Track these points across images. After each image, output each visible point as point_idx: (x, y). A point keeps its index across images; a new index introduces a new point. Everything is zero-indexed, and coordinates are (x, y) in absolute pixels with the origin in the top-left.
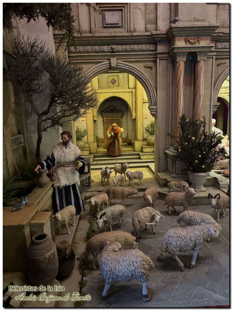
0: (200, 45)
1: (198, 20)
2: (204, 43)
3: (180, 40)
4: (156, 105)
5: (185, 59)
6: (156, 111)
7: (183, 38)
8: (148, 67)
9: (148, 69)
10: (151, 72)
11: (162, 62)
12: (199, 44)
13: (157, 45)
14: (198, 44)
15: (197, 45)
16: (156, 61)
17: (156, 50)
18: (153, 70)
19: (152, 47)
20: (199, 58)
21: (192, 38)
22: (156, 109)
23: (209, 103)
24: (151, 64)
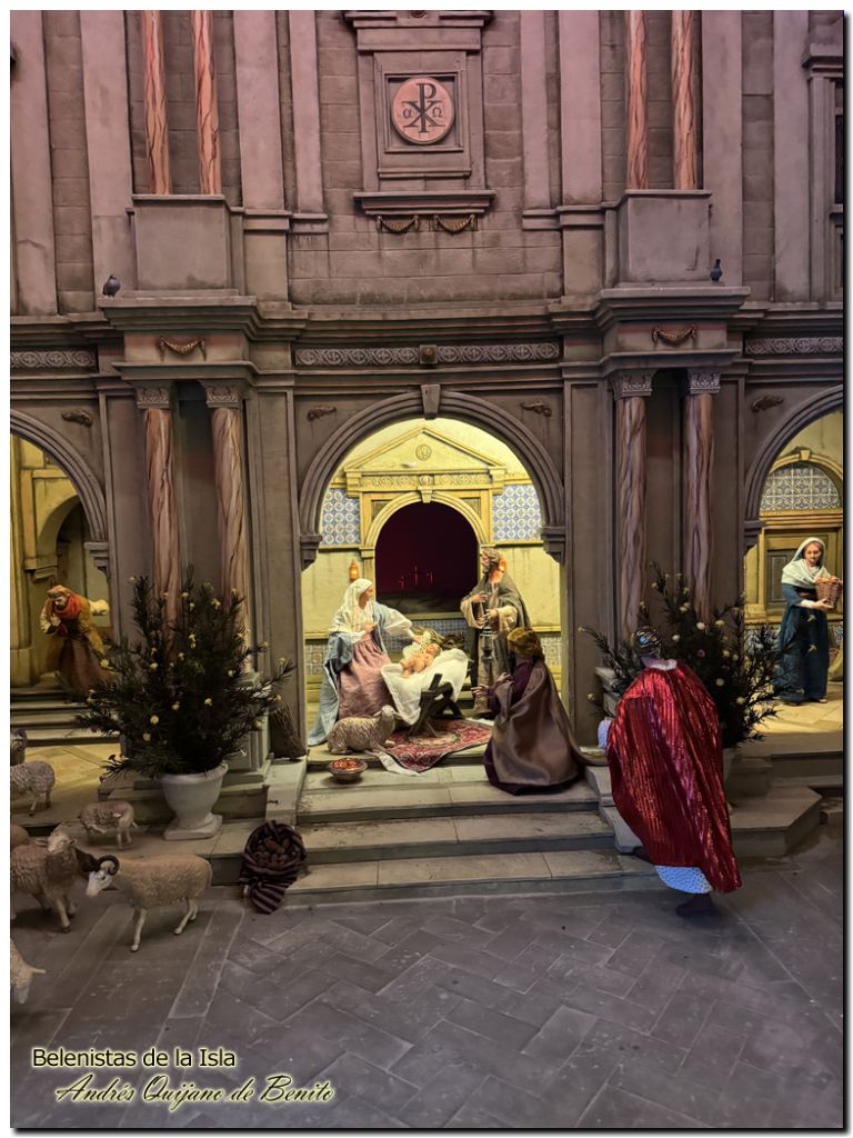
0: (209, 361)
1: (203, 286)
2: (219, 354)
3: (139, 344)
4: (107, 539)
5: (165, 401)
6: (108, 558)
7: (151, 338)
8: (72, 419)
9: (75, 426)
10: (87, 434)
11: (115, 404)
12: (205, 356)
13: (99, 352)
14: (201, 357)
15: (198, 360)
16: (95, 402)
17: (96, 368)
18: (93, 428)
19: (80, 359)
20: (211, 400)
21: (179, 338)
22: (107, 551)
23: (288, 536)
24: (85, 410)
